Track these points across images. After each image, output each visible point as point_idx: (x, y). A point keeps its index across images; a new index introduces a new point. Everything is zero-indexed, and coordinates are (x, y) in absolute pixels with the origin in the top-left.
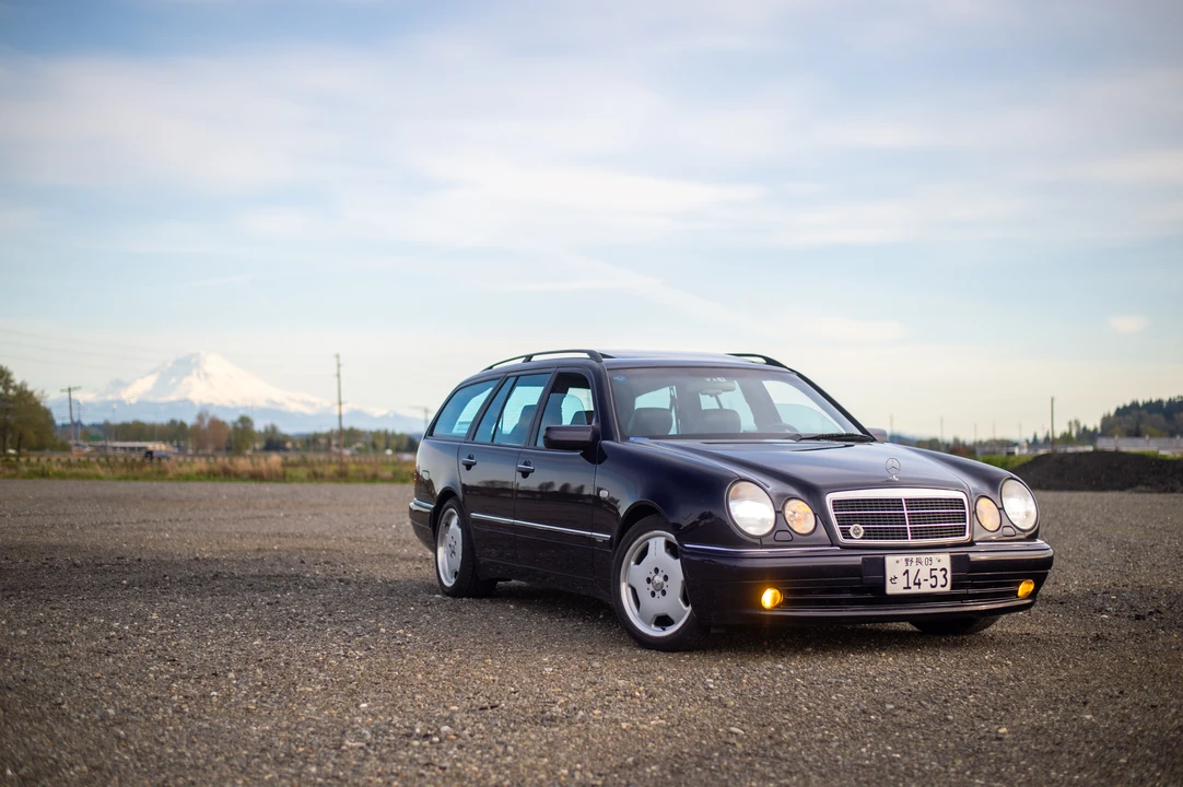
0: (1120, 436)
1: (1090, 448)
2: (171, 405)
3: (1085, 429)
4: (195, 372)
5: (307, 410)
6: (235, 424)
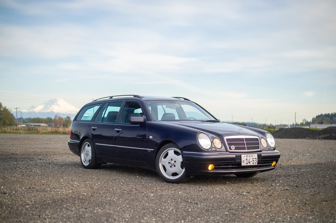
0: (317, 124)
1: (308, 127)
2: (48, 113)
3: (307, 122)
4: (55, 104)
6: (66, 119)
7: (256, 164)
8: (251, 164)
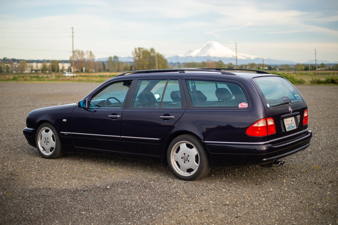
2: (205, 57)
4: (211, 48)
5: (243, 58)
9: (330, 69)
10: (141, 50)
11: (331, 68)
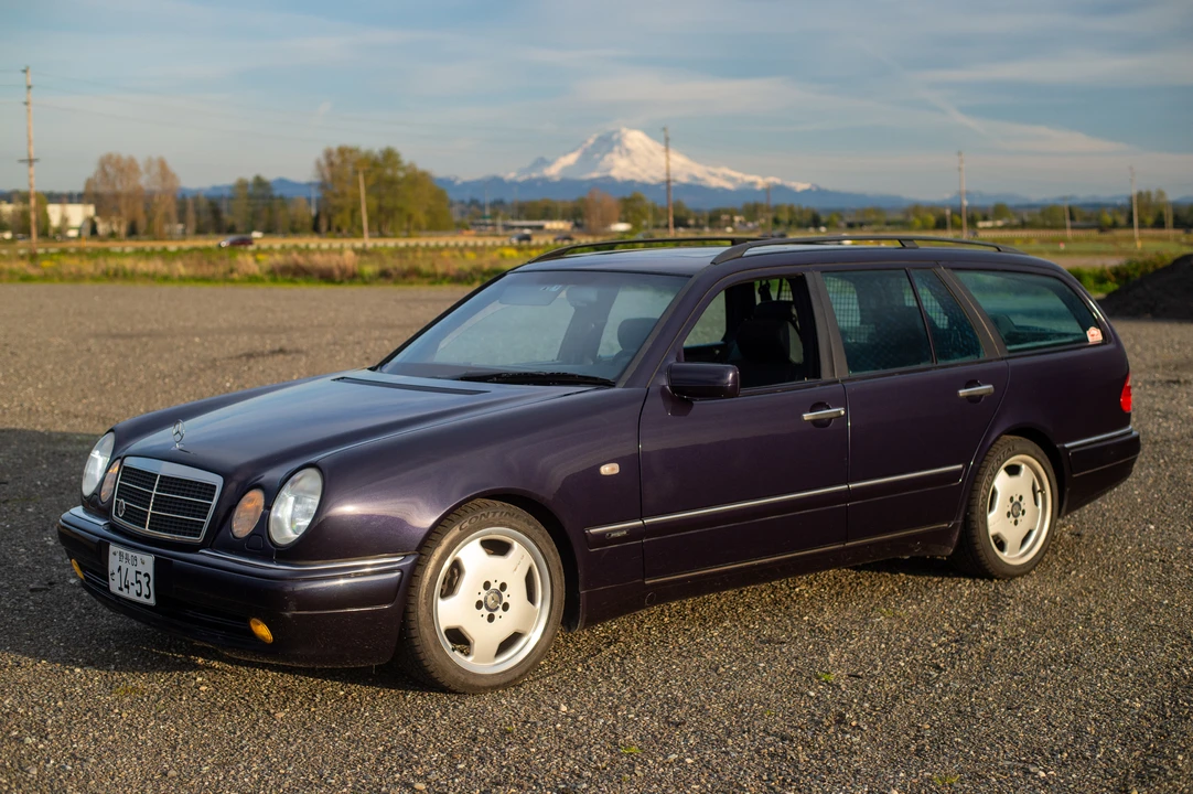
2: (594, 183)
4: (616, 149)
7: (152, 601)
8: (131, 594)
9: (1023, 225)
10: (347, 155)
11: (1027, 219)
